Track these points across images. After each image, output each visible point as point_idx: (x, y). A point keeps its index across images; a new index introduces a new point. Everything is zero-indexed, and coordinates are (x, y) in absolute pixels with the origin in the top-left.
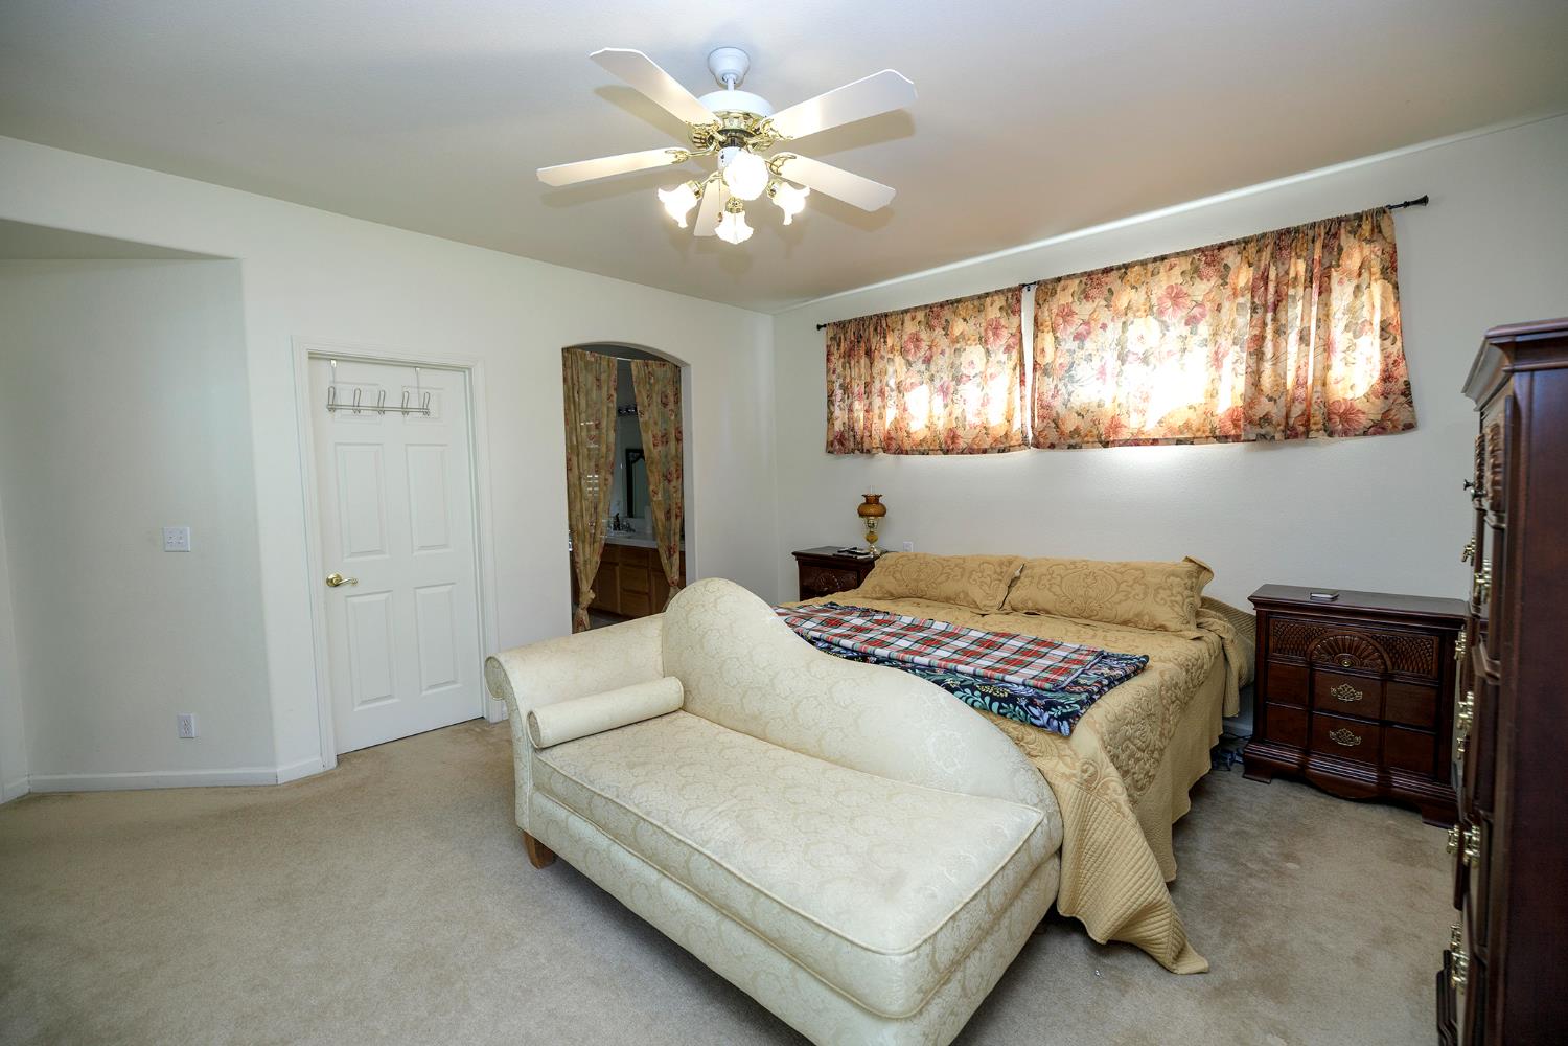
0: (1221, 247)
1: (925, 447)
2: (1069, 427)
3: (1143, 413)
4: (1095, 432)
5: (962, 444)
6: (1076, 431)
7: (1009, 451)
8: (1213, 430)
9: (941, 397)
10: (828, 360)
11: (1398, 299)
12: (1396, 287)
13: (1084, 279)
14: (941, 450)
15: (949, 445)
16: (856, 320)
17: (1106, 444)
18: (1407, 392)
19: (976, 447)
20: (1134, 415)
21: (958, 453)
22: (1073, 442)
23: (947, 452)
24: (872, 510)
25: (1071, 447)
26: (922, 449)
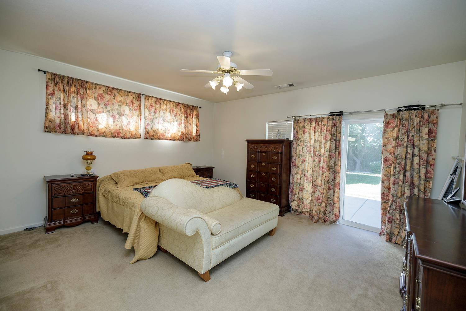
0: (180, 103)
1: (105, 134)
2: (152, 134)
3: (169, 133)
4: (157, 136)
5: (121, 135)
6: (153, 136)
7: (137, 139)
8: (178, 138)
9: (112, 119)
10: (47, 88)
11: (198, 121)
12: (198, 119)
13: (156, 99)
14: (112, 136)
15: (116, 135)
16: (68, 77)
17: (160, 139)
18: (199, 135)
19: (125, 136)
20: (167, 134)
21: (120, 138)
22: (152, 138)
23: (115, 137)
24: (89, 157)
25: (152, 139)
26: (103, 135)
